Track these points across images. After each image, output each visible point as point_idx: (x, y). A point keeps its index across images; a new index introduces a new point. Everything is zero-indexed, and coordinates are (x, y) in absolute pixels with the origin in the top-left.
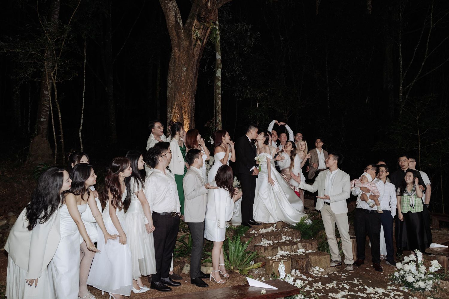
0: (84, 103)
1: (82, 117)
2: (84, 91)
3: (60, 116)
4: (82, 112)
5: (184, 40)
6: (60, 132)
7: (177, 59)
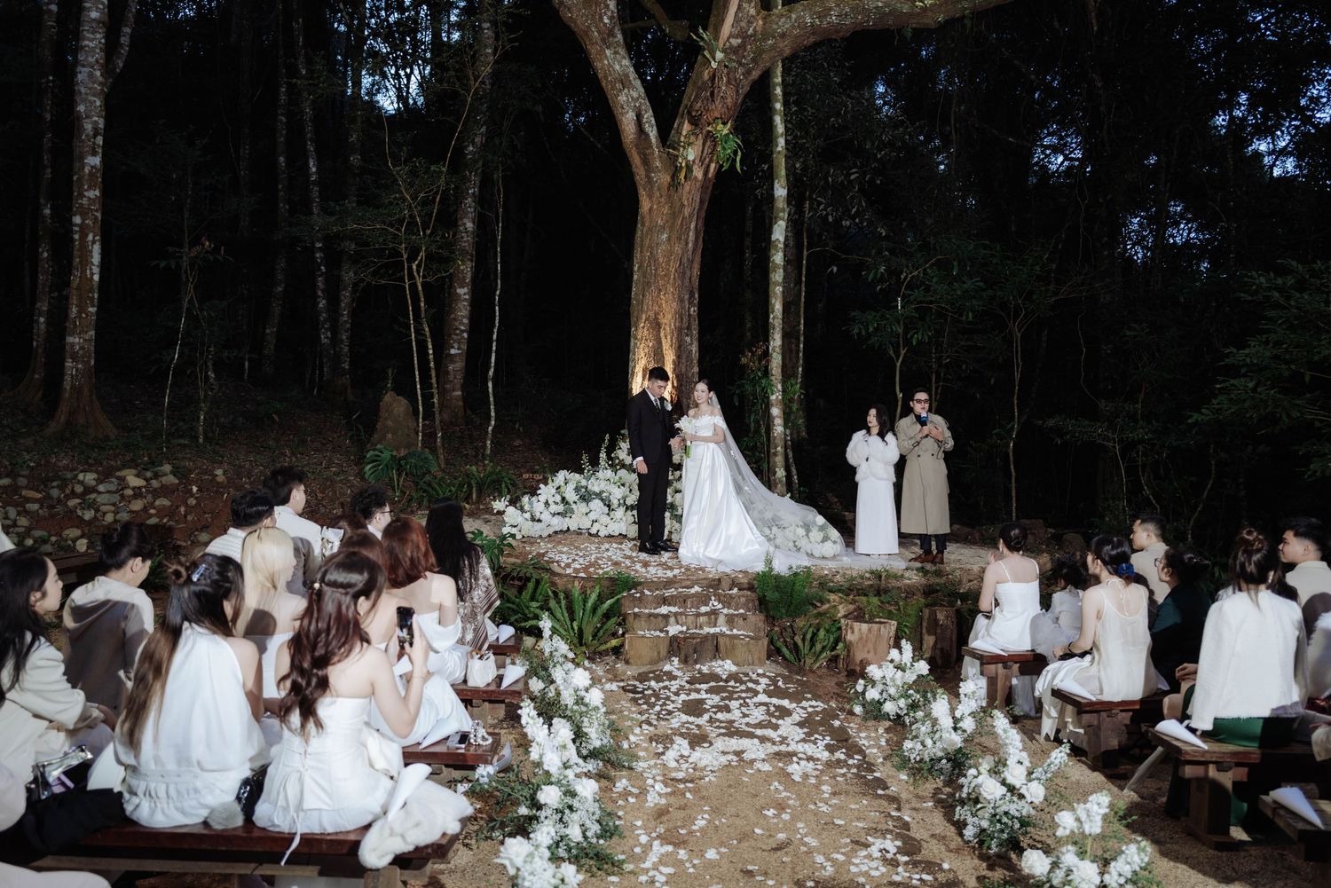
0: (497, 318)
1: (494, 348)
2: (498, 292)
3: (431, 352)
4: (495, 337)
5: (660, 171)
6: (431, 384)
7: (647, 216)
